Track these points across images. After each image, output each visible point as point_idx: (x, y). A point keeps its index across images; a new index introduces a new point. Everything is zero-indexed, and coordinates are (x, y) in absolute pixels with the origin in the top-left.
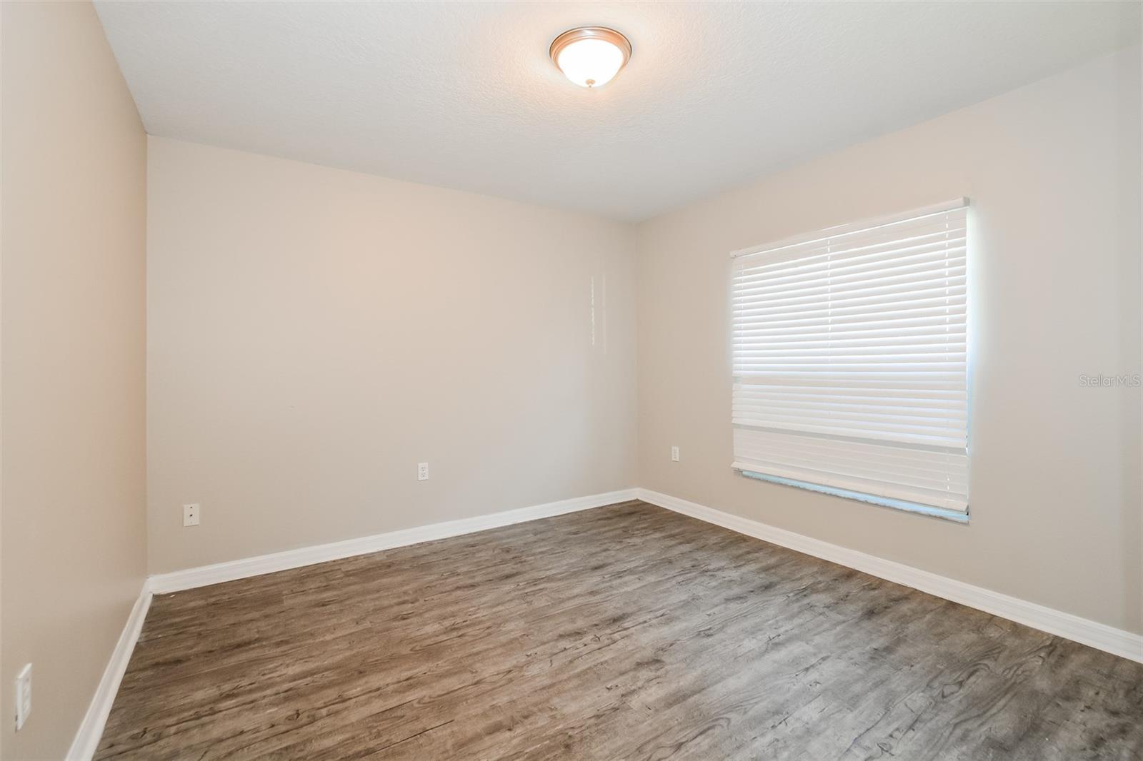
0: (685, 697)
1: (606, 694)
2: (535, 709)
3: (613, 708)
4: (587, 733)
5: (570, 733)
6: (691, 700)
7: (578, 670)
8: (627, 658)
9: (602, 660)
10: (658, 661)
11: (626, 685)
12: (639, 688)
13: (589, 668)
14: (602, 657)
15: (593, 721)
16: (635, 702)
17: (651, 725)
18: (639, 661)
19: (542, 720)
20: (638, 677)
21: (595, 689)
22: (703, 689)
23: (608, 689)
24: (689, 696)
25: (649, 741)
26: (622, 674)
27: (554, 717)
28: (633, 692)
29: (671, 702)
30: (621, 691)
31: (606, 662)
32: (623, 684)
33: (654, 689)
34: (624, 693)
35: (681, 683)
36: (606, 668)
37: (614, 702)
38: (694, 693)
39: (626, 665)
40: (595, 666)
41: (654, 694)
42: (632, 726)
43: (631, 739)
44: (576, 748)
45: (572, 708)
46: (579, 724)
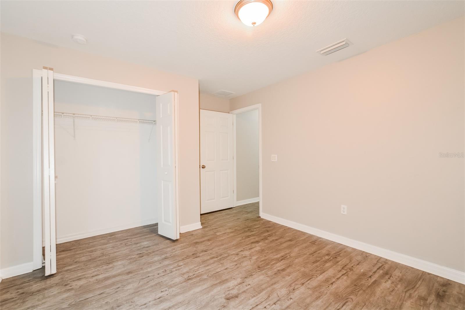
0: (220, 283)
1: (250, 283)
2: (274, 276)
3: (247, 278)
4: (254, 271)
5: (259, 270)
6: (218, 281)
7: (264, 292)
8: (243, 300)
9: (254, 298)
10: (228, 299)
11: (243, 287)
12: (237, 286)
13: (259, 293)
14: (255, 300)
15: (253, 274)
16: (239, 280)
17: (234, 274)
18: (237, 299)
19: (270, 273)
20: (237, 290)
21: (255, 284)
22: (211, 286)
23: (250, 285)
24: (218, 283)
25: (235, 270)
26: (244, 292)
27: (267, 274)
28: (240, 284)
29: (226, 281)
30: (244, 284)
31: (252, 297)
32: (244, 287)
33: (231, 286)
34: (243, 283)
35: (220, 288)
36: (252, 294)
37: (247, 280)
38: (216, 284)
39: (242, 297)
40: (257, 295)
41: (231, 284)
42: (240, 273)
43: (240, 270)
44: (257, 267)
45: (262, 277)
46: (257, 273)
